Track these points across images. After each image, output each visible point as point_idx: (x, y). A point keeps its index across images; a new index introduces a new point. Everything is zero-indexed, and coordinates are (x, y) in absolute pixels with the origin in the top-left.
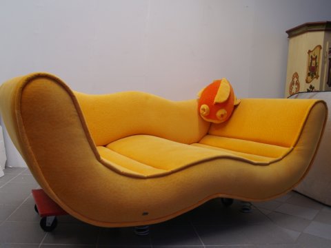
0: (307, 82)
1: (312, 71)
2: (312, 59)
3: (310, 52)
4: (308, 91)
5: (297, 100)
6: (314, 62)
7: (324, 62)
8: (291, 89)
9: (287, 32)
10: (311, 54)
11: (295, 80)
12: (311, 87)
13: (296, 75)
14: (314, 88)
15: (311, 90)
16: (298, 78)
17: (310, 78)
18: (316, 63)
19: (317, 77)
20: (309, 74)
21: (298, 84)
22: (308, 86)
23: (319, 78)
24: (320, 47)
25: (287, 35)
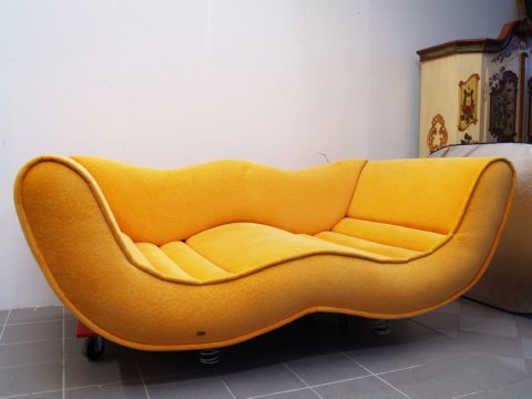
0: (460, 129)
1: (467, 113)
2: (466, 94)
3: (461, 84)
4: (463, 143)
5: (445, 159)
6: (469, 99)
7: (483, 100)
8: (431, 139)
9: (418, 53)
10: (464, 87)
11: (438, 126)
12: (467, 137)
13: (439, 119)
14: (470, 138)
15: (467, 141)
16: (443, 123)
17: (464, 123)
18: (472, 101)
19: (475, 122)
20: (462, 118)
21: (444, 132)
22: (462, 136)
23: (478, 123)
24: (477, 76)
25: (418, 57)
